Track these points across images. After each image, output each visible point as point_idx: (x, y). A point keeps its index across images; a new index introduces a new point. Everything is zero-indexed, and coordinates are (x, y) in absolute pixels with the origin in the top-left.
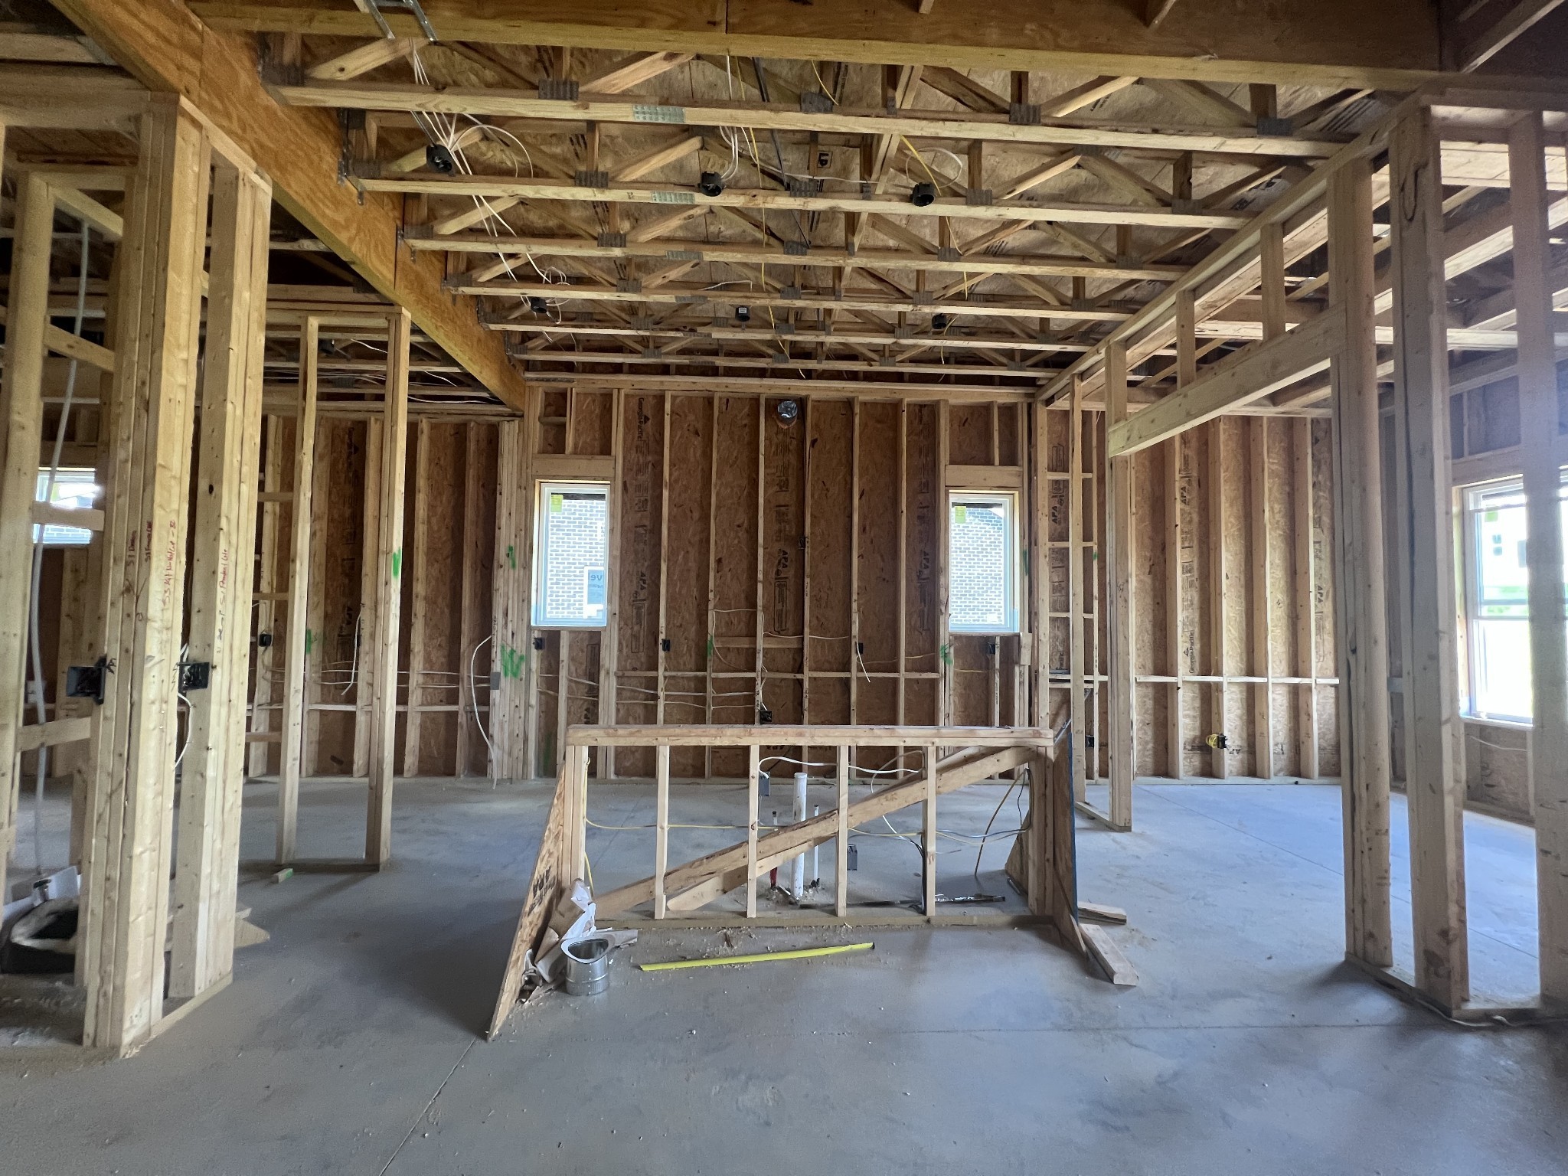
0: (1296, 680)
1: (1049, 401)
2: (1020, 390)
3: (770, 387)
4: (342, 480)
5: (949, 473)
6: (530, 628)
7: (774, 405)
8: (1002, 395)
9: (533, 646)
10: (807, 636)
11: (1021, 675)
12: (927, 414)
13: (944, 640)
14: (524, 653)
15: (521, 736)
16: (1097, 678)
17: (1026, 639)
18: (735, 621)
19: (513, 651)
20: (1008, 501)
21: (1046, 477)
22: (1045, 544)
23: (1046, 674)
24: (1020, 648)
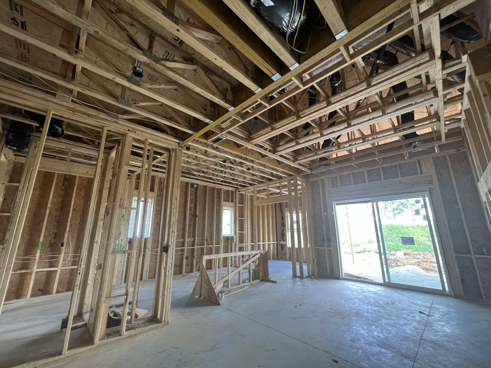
0: (269, 243)
3: (192, 181)
4: (59, 189)
5: (223, 203)
6: (127, 238)
7: (192, 185)
8: (231, 189)
9: (128, 243)
10: (196, 238)
11: (233, 244)
12: (219, 190)
13: (222, 238)
14: (125, 246)
15: (121, 271)
17: (235, 237)
18: (179, 235)
19: (121, 245)
20: (231, 209)
21: (238, 205)
22: (238, 218)
23: (237, 244)
24: (234, 239)
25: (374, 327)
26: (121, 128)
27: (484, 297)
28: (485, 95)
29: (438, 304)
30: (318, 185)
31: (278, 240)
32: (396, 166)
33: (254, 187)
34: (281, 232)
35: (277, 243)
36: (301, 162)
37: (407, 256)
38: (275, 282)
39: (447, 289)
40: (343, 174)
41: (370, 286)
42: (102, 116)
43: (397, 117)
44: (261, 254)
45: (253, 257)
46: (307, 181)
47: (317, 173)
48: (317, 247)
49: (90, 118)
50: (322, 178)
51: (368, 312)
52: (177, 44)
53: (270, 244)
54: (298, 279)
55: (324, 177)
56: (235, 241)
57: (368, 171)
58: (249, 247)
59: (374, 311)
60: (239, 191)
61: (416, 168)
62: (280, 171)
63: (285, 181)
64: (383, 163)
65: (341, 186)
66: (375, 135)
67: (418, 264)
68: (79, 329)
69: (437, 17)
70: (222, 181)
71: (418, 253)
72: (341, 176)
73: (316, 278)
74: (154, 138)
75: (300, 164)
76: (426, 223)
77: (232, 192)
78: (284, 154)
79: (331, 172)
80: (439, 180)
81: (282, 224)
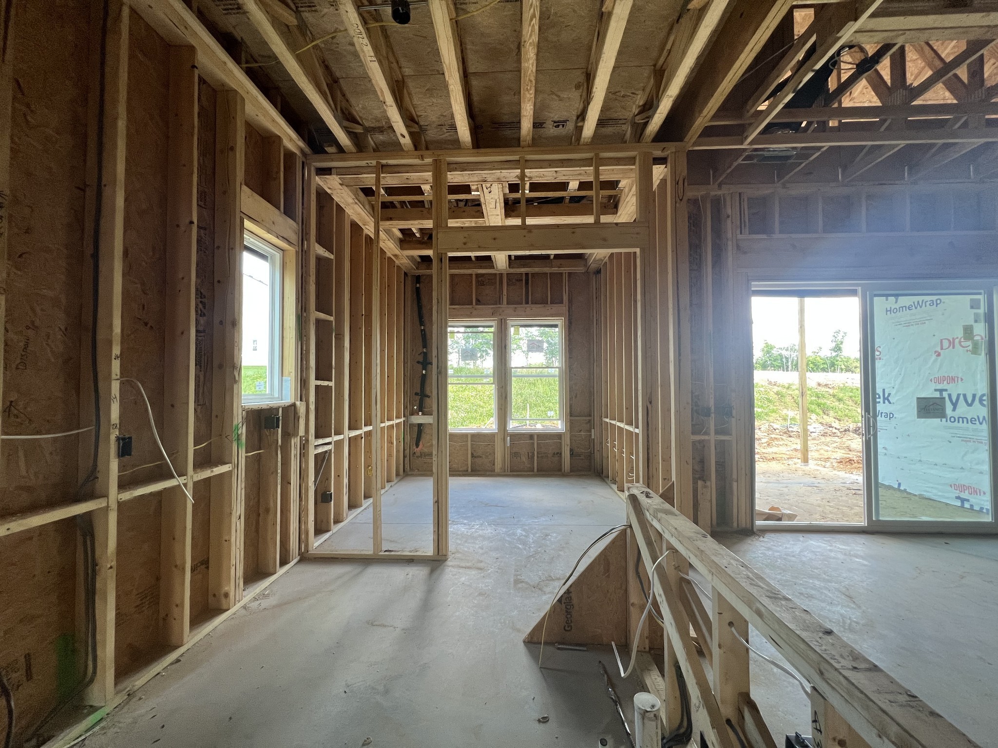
13: (238, 418)
16: (334, 438)
17: (301, 407)
20: (278, 256)
21: (314, 244)
22: (313, 312)
23: (313, 441)
24: (296, 418)
40: (794, 190)
53: (393, 426)
56: (300, 428)
81: (421, 359)
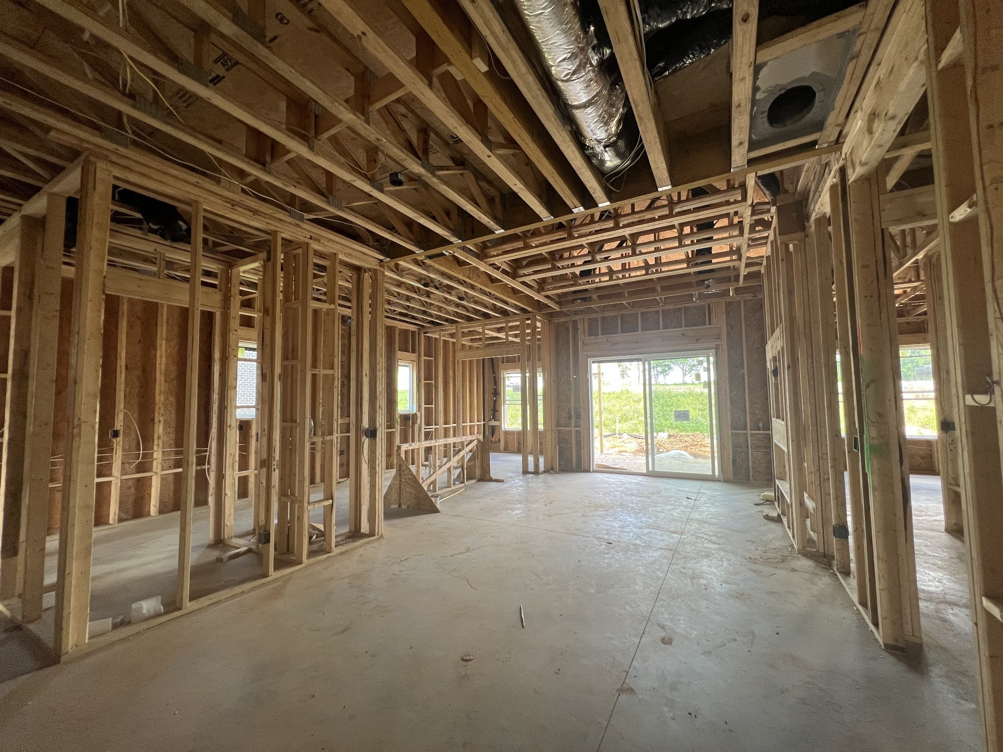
0: (472, 424)
1: (427, 333)
2: (417, 327)
5: (399, 354)
8: (412, 328)
11: (416, 426)
12: (391, 330)
13: (397, 417)
16: (452, 425)
17: (419, 414)
20: (411, 365)
21: (423, 358)
22: (423, 381)
23: (423, 426)
24: (417, 418)
25: (641, 514)
26: (300, 233)
27: (751, 478)
28: (782, 260)
29: (705, 489)
30: (567, 329)
31: (486, 419)
32: (680, 309)
33: (457, 328)
34: (492, 405)
35: (484, 425)
36: (549, 293)
37: (672, 439)
38: (502, 481)
39: (717, 473)
40: (607, 314)
41: (630, 477)
42: (281, 215)
43: (692, 252)
44: (479, 441)
45: (468, 445)
46: (550, 321)
47: (568, 311)
48: (559, 428)
49: (257, 216)
50: (573, 319)
51: (632, 503)
52: (451, 142)
53: (449, 428)
54: (531, 475)
55: (577, 318)
56: (418, 422)
57: (643, 314)
58: (442, 432)
59: (640, 501)
60: (424, 333)
61: (704, 315)
62: (512, 304)
63: (516, 321)
64: (665, 303)
65: (602, 334)
66: (660, 266)
67: (686, 448)
68: (241, 557)
69: (754, 174)
70: (401, 314)
71: (687, 434)
72: (603, 318)
73: (556, 473)
74: (346, 251)
75: (547, 297)
76: (706, 390)
77: (413, 332)
78: (530, 281)
79: (590, 310)
80: (728, 334)
81: (493, 391)
